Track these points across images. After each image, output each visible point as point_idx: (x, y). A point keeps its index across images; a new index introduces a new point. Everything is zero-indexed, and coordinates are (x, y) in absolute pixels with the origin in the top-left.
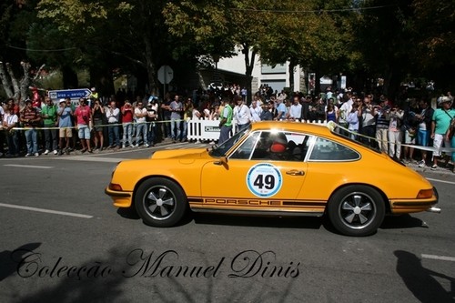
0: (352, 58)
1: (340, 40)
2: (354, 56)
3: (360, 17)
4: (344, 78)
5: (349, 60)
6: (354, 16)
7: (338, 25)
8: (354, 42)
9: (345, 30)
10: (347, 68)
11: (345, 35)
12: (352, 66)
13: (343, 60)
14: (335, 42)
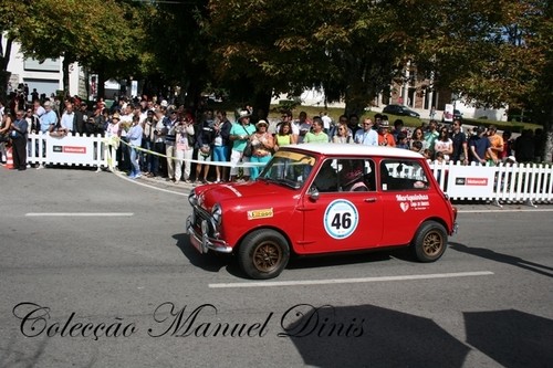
0: (144, 60)
1: (130, 36)
2: (146, 57)
3: (154, 12)
4: (135, 83)
5: (140, 62)
6: (148, 10)
7: (128, 17)
8: (146, 39)
9: (136, 25)
10: (139, 72)
11: (138, 30)
12: (144, 70)
13: (134, 60)
14: (124, 37)
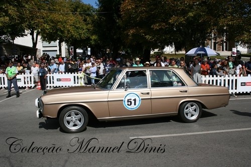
0: (93, 39)
1: (86, 29)
2: (94, 37)
3: (96, 17)
4: (89, 49)
5: (91, 40)
6: (93, 17)
7: (85, 20)
8: (93, 30)
9: (89, 23)
10: (91, 44)
11: (89, 26)
12: (93, 43)
13: (88, 39)
14: (84, 30)
